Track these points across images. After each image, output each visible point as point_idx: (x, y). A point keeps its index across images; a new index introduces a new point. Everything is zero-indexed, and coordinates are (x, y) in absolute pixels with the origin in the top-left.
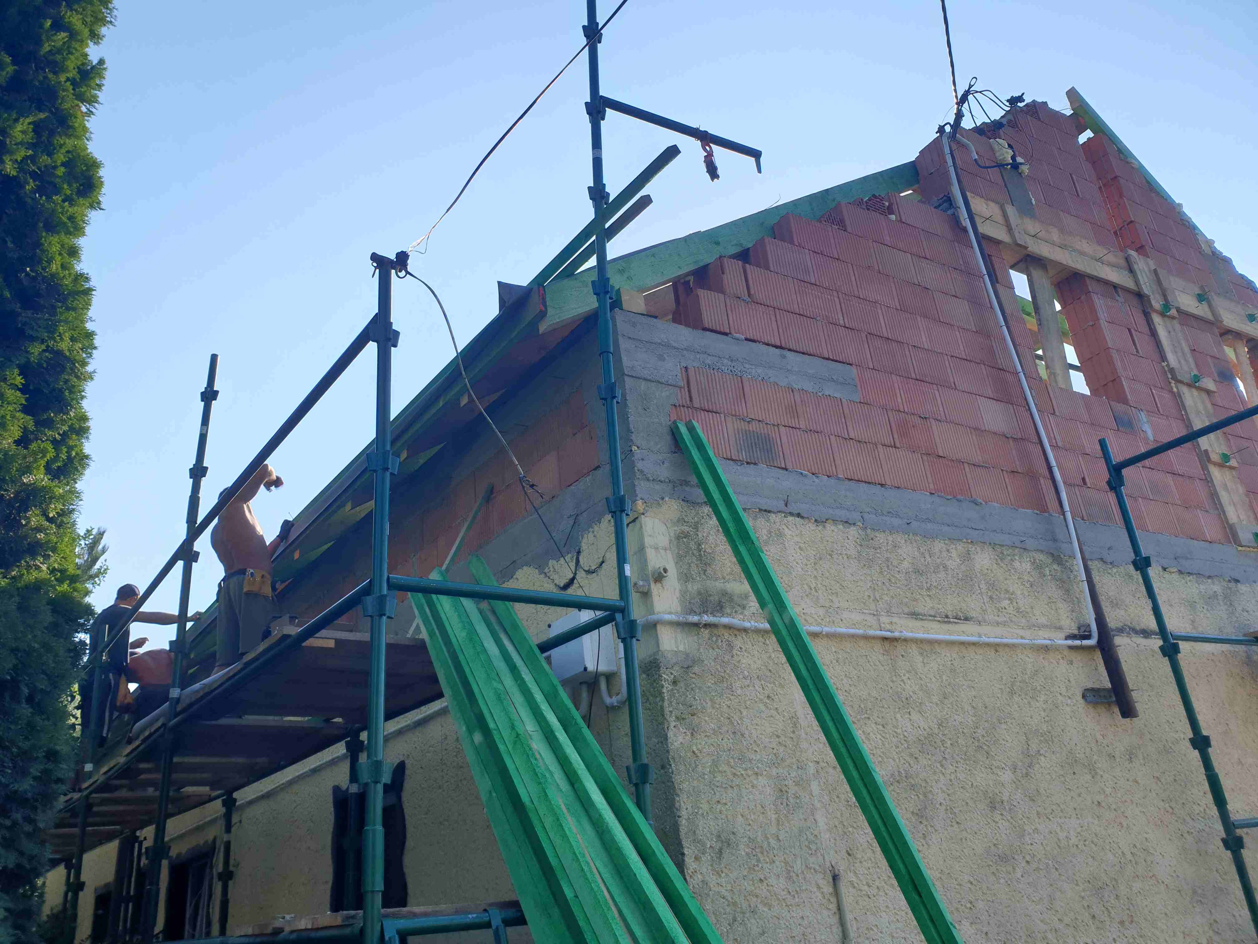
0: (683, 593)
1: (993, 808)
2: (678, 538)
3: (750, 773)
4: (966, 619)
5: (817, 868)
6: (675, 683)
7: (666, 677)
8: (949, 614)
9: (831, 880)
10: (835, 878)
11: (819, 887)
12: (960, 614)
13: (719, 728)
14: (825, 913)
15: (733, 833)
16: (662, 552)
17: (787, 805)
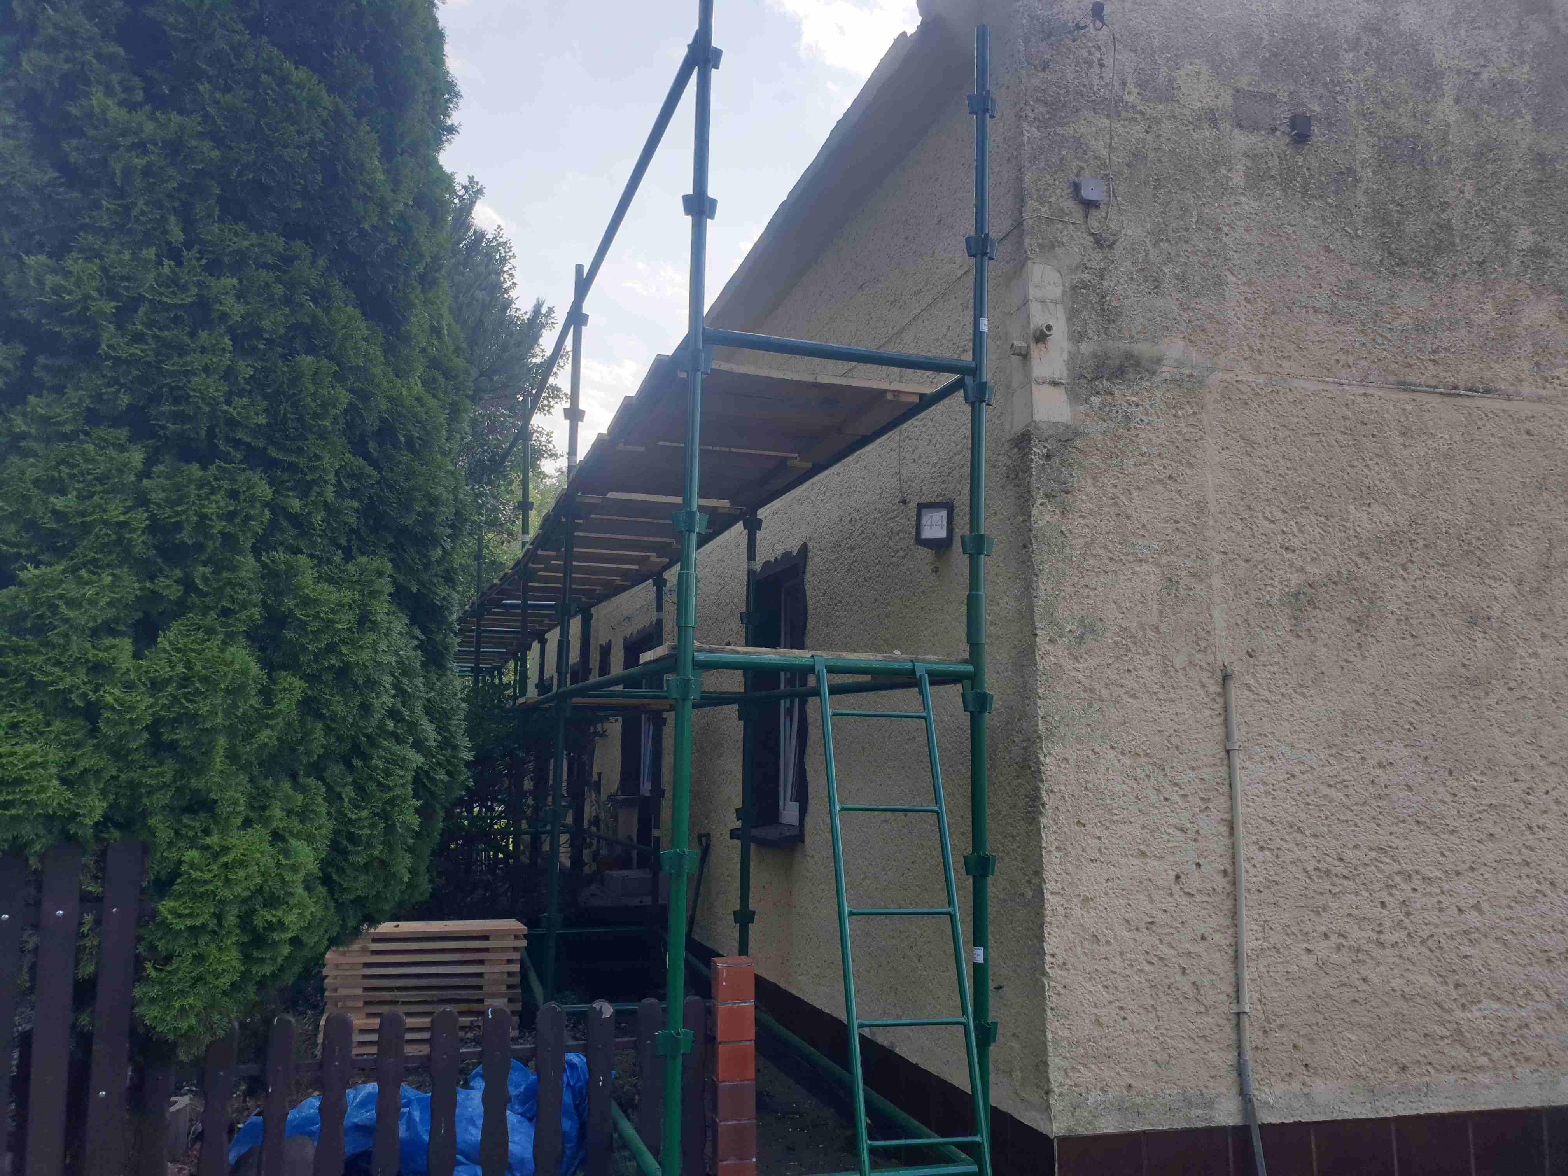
0: (1072, 357)
1: (1473, 622)
2: (1074, 288)
3: (1131, 558)
4: (1488, 391)
5: (1205, 666)
6: (1048, 457)
7: (1038, 450)
8: (1461, 385)
9: (1220, 680)
10: (1226, 678)
11: (1203, 686)
12: (1478, 385)
13: (1099, 508)
14: (1208, 713)
15: (1101, 620)
16: (1052, 307)
17: (1176, 596)
